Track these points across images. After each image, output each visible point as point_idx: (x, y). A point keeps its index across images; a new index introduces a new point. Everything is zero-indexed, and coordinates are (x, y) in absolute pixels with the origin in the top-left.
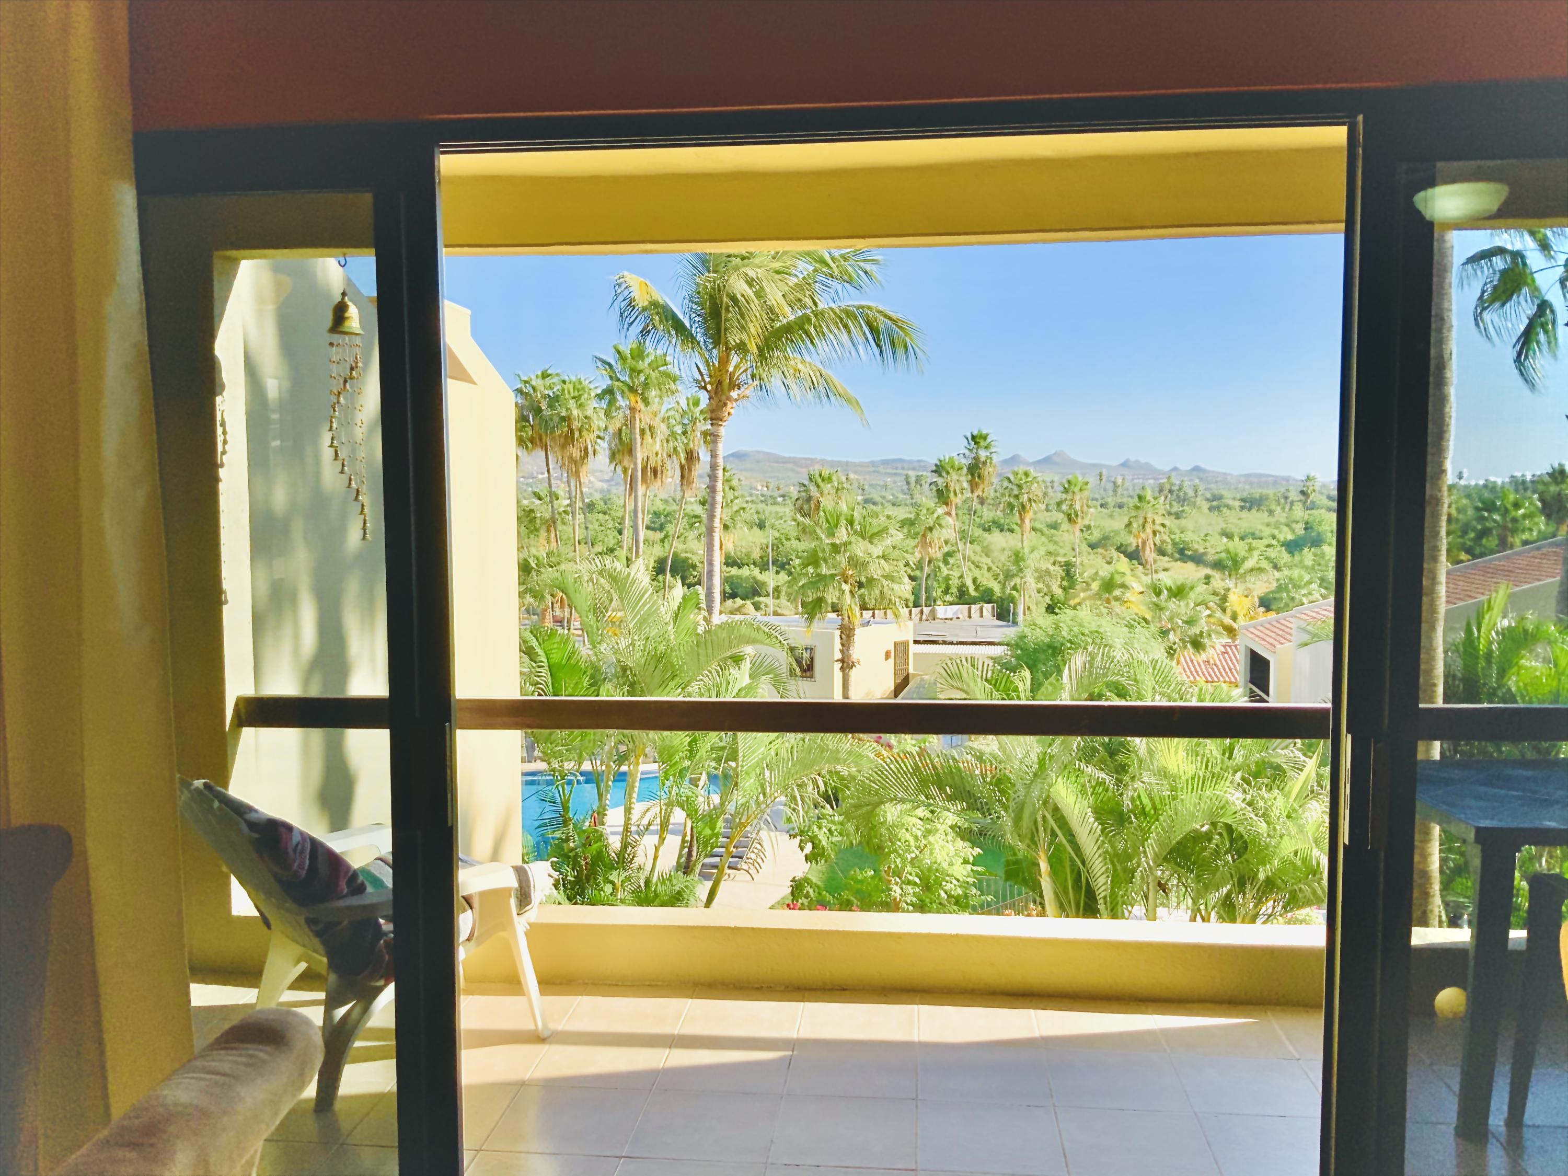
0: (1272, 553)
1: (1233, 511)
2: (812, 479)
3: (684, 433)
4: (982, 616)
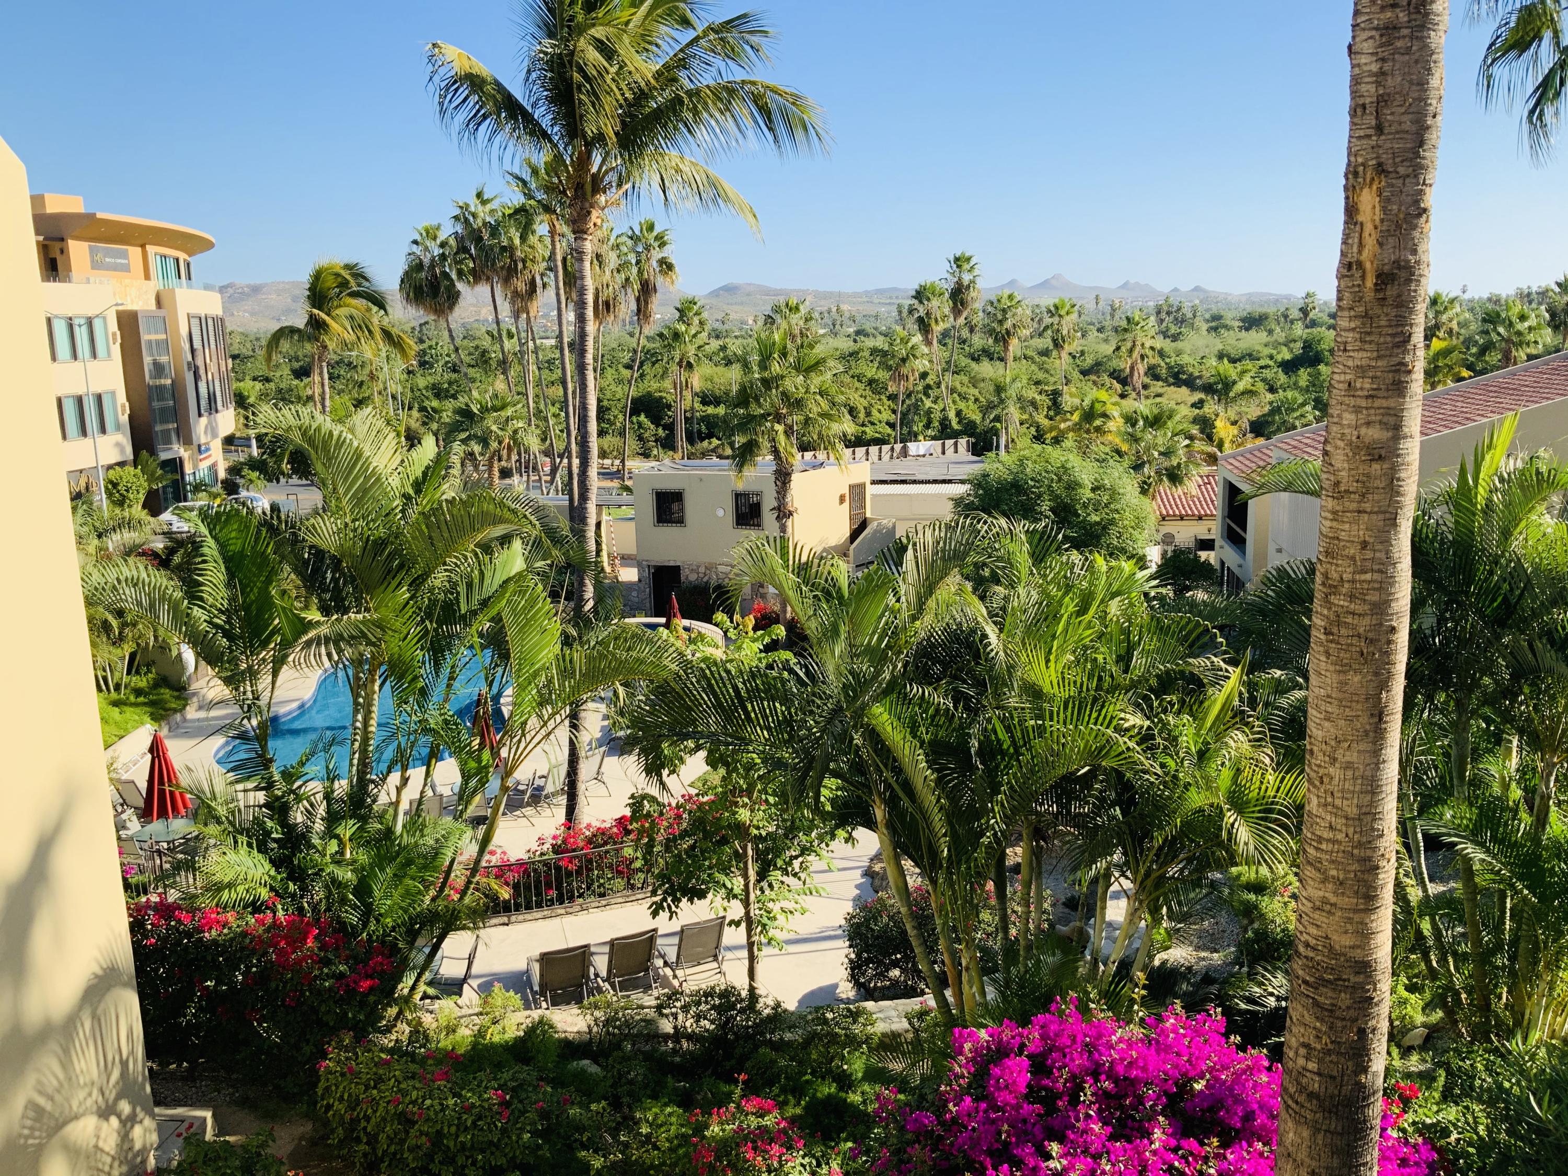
0: (1267, 374)
1: (1231, 332)
2: (777, 310)
3: (638, 262)
4: (956, 452)
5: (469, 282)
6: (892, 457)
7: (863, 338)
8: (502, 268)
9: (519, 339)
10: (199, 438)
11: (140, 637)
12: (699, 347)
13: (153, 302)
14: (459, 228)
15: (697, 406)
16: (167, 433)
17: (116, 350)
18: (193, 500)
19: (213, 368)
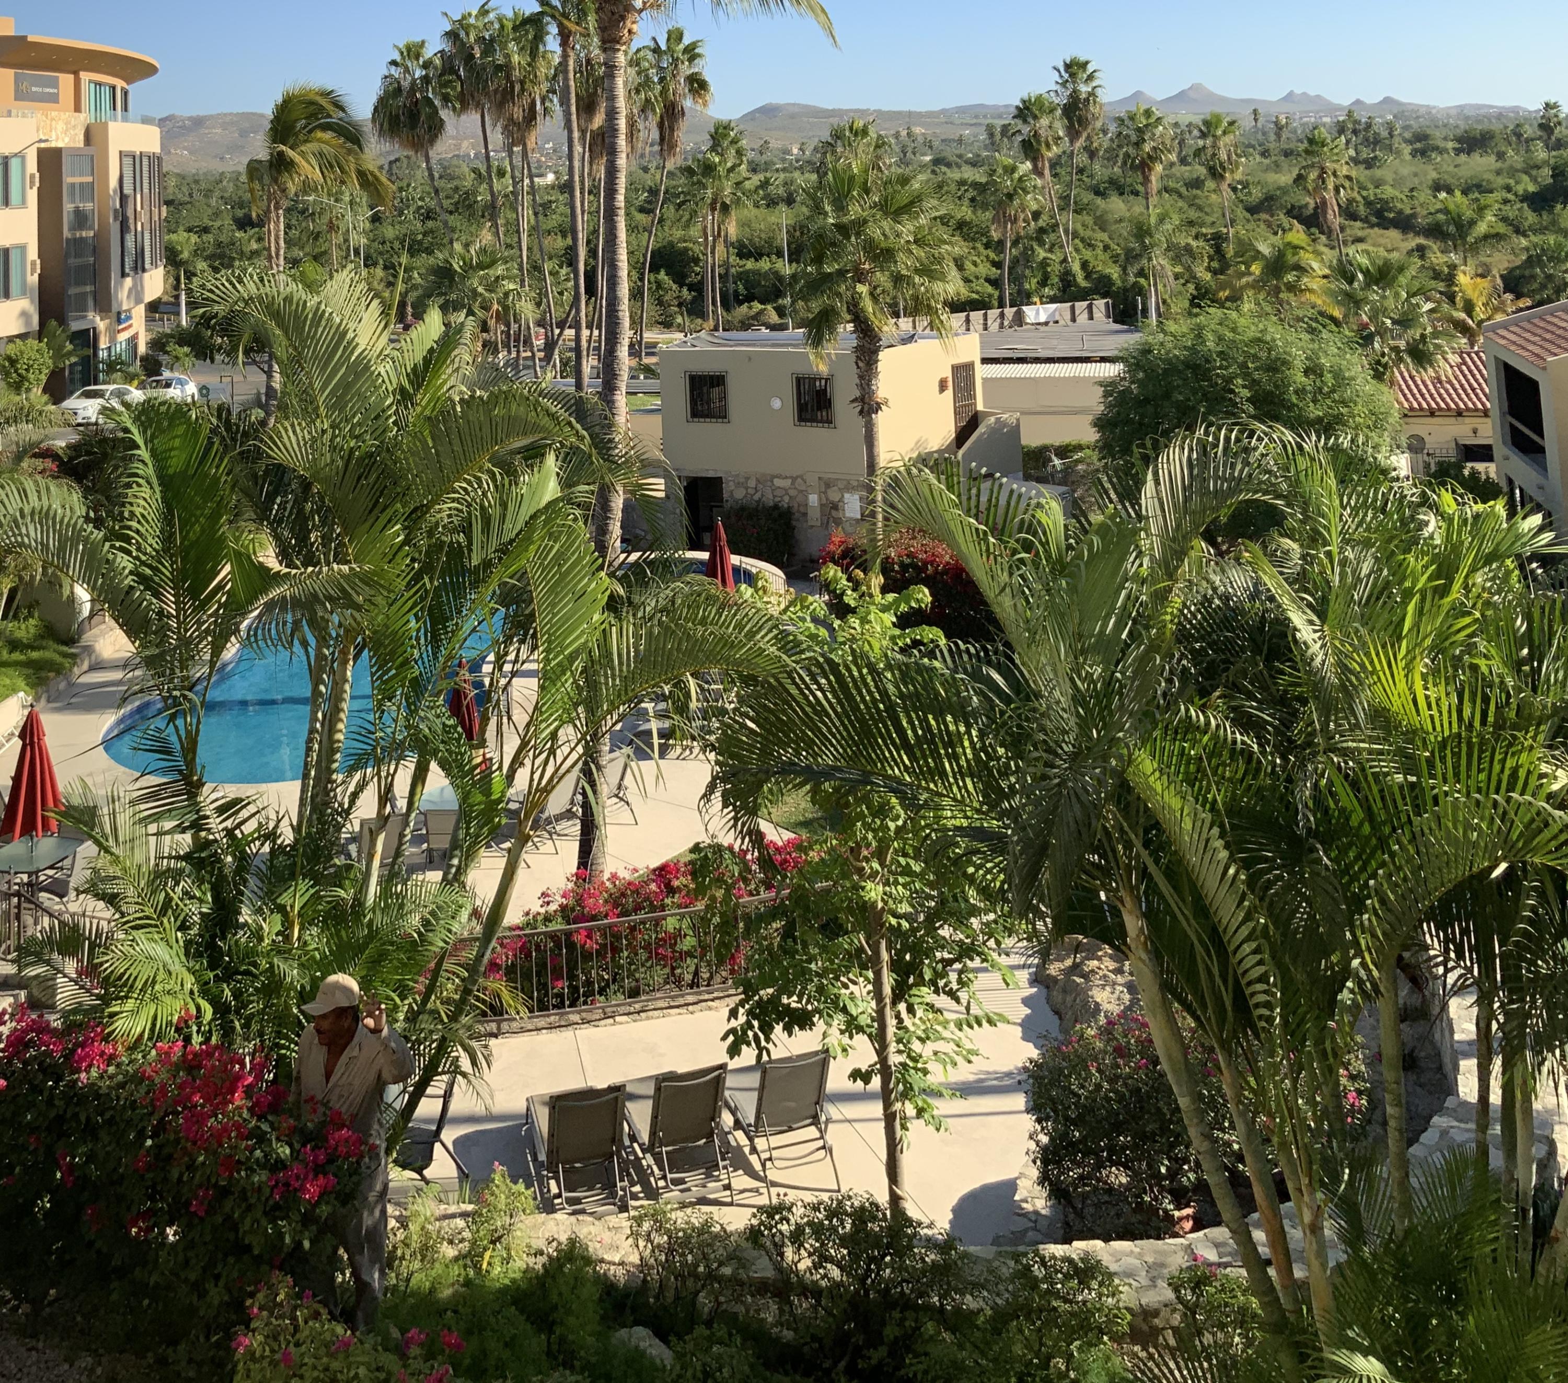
0: (1510, 212)
1: (1446, 156)
2: (838, 135)
3: (662, 80)
4: (1091, 318)
5: (454, 109)
6: (1002, 326)
7: (944, 169)
8: (496, 91)
9: (513, 177)
10: (121, 305)
11: (24, 568)
12: (738, 184)
13: (82, 137)
14: (446, 46)
15: (733, 259)
16: (83, 296)
17: (32, 196)
18: (104, 383)
19: (144, 217)
